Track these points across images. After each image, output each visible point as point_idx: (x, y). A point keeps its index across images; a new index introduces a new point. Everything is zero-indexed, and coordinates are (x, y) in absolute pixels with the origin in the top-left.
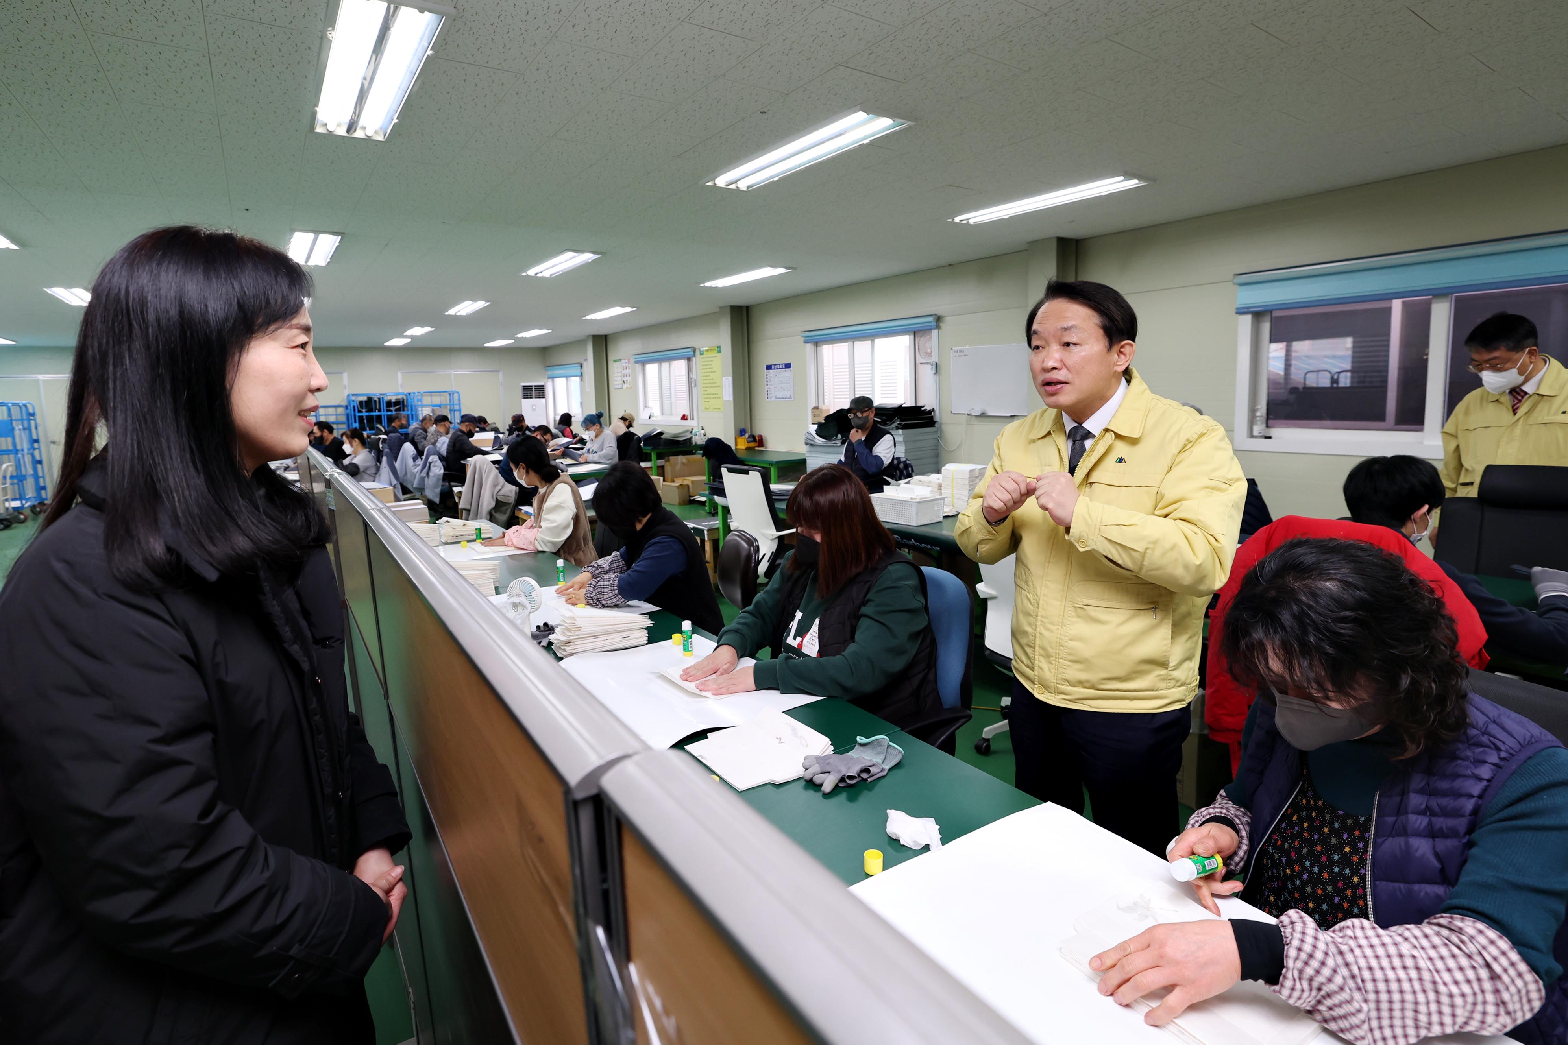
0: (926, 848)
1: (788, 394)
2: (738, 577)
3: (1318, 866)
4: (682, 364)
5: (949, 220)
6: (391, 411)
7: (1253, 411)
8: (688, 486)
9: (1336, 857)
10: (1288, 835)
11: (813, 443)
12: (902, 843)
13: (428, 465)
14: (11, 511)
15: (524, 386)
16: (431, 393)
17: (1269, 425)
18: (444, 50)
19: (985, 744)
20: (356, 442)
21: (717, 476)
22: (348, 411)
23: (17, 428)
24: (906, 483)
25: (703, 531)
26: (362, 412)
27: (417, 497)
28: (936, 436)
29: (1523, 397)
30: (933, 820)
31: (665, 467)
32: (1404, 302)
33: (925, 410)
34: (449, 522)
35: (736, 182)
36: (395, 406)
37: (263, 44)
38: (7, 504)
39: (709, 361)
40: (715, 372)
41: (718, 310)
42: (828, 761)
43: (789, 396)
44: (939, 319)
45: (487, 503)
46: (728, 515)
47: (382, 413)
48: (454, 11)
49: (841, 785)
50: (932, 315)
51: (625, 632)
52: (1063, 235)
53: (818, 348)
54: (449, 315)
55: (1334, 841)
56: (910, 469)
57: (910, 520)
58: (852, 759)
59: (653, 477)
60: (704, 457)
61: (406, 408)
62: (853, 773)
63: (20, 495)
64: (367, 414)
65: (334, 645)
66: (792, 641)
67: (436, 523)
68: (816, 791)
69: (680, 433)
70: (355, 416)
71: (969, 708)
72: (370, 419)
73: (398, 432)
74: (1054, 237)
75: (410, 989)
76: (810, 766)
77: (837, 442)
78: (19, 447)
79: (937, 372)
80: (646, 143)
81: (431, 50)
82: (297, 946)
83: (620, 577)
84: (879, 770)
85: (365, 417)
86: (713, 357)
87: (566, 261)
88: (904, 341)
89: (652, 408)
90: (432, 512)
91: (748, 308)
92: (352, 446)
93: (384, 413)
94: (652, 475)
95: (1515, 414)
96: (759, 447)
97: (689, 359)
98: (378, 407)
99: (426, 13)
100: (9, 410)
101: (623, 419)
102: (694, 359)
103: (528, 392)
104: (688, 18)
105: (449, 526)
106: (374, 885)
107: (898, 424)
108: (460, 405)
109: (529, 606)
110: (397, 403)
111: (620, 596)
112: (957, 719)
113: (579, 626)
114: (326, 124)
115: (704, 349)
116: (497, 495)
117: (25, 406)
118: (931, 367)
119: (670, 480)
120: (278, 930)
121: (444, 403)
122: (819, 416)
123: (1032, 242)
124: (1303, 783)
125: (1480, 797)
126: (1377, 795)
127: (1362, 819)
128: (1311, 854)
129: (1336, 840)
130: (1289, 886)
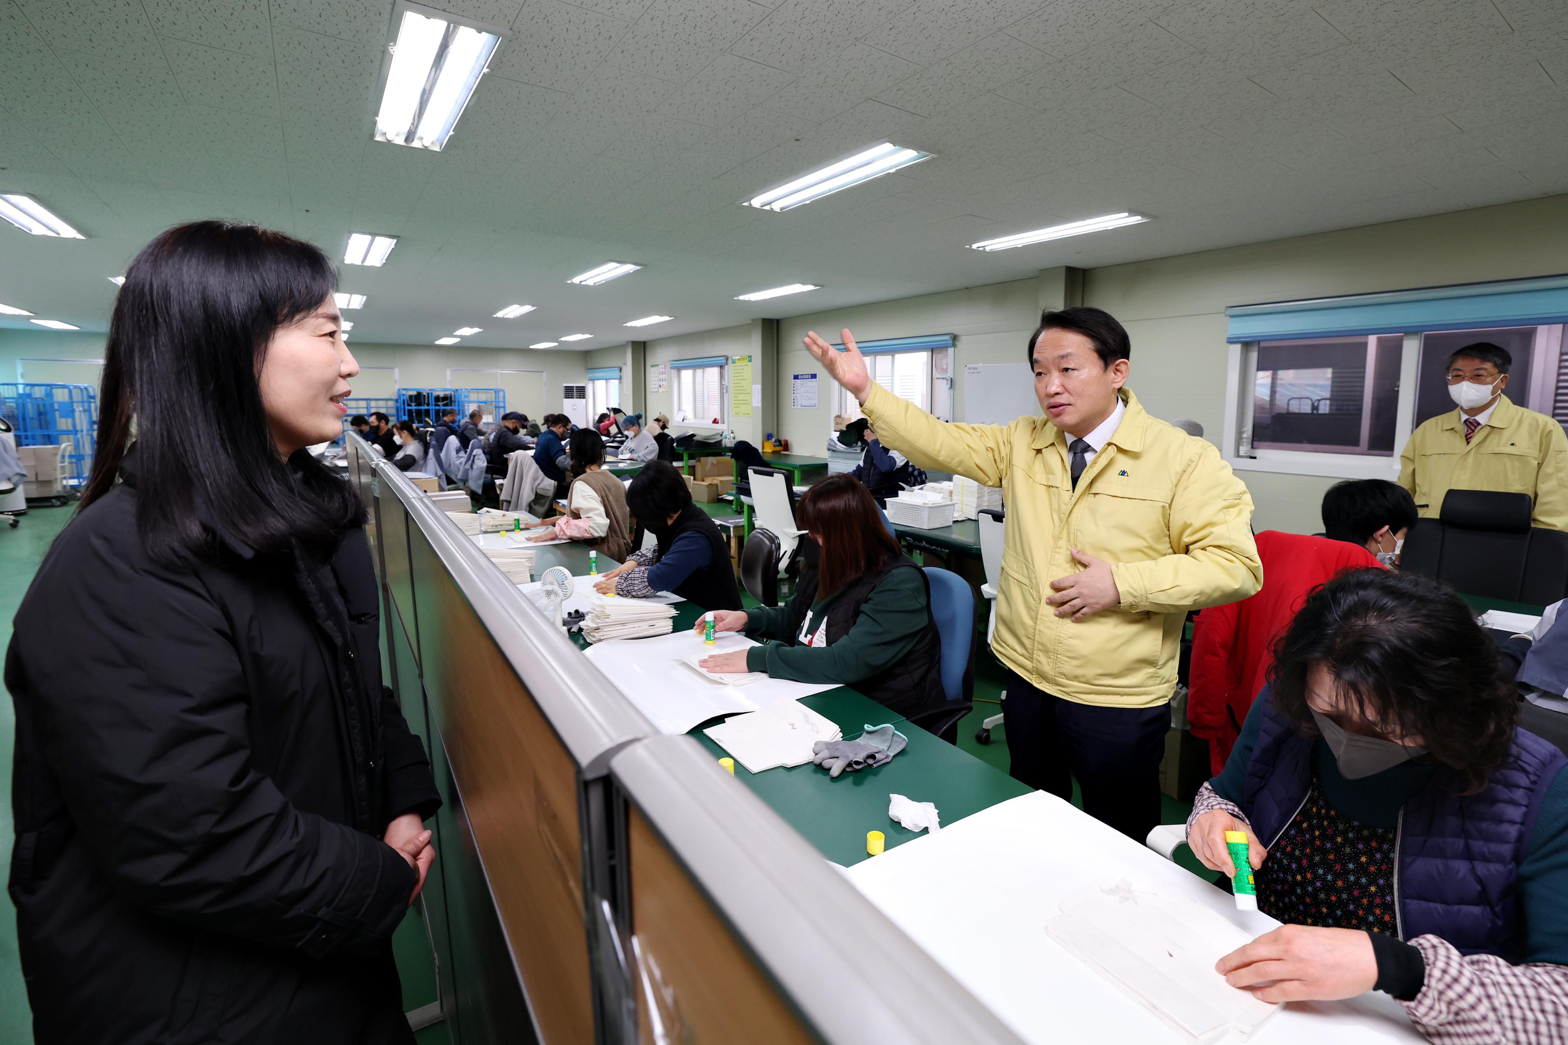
0: (925, 831)
1: (813, 402)
2: (760, 572)
3: (1331, 874)
4: (715, 371)
5: (966, 247)
6: (439, 405)
7: (1239, 433)
8: (717, 485)
9: (1351, 866)
10: (1299, 842)
11: (834, 449)
12: (903, 826)
13: (472, 458)
14: (68, 489)
15: (566, 387)
16: (478, 390)
17: (1254, 447)
18: (500, 68)
19: (985, 735)
20: (405, 433)
21: (746, 477)
22: (398, 405)
23: (77, 410)
24: (919, 489)
25: (729, 528)
26: (411, 406)
27: (461, 488)
29: (1476, 427)
30: (932, 804)
31: (696, 468)
32: (1378, 338)
34: (489, 512)
35: (770, 203)
36: (442, 401)
37: (327, 54)
38: (65, 482)
39: (740, 370)
40: (746, 379)
41: (750, 322)
42: (836, 747)
43: (813, 404)
44: (955, 338)
45: (527, 495)
46: (753, 514)
47: (430, 407)
48: (510, 33)
49: (848, 769)
50: (948, 334)
51: (652, 621)
52: (1071, 265)
54: (497, 317)
55: (1348, 850)
56: (924, 476)
57: (923, 524)
58: (859, 745)
59: (685, 476)
60: (733, 459)
61: (453, 404)
62: (860, 758)
63: (78, 474)
64: (416, 408)
65: (369, 621)
66: (804, 638)
67: (477, 513)
68: (825, 775)
69: (710, 436)
70: (404, 409)
71: (970, 700)
72: (419, 412)
73: (445, 426)
74: (1062, 266)
75: (436, 955)
76: (820, 751)
78: (78, 428)
79: (952, 387)
80: (688, 164)
81: (487, 68)
82: (324, 908)
83: (650, 569)
84: (884, 757)
85: (414, 411)
86: (744, 366)
87: (609, 271)
88: (923, 357)
89: (685, 412)
90: (475, 503)
91: (778, 321)
92: (401, 437)
93: (432, 408)
94: (684, 474)
95: (1468, 443)
96: (784, 451)
97: (722, 367)
98: (426, 402)
99: (483, 33)
100: (70, 392)
101: (657, 420)
102: (726, 366)
103: (569, 392)
104: (730, 49)
105: (490, 516)
106: (403, 850)
108: (504, 402)
109: (561, 593)
110: (445, 398)
111: (649, 587)
112: (959, 710)
113: (608, 614)
114: (385, 134)
115: (736, 358)
116: (536, 488)
117: (86, 388)
118: (946, 382)
119: (700, 479)
120: (306, 892)
121: (490, 400)
122: (841, 424)
123: (1042, 270)
124: (1313, 791)
125: (1522, 824)
126: (1401, 813)
127: (1380, 831)
128: (1324, 862)
129: (1351, 850)
130: (1299, 891)
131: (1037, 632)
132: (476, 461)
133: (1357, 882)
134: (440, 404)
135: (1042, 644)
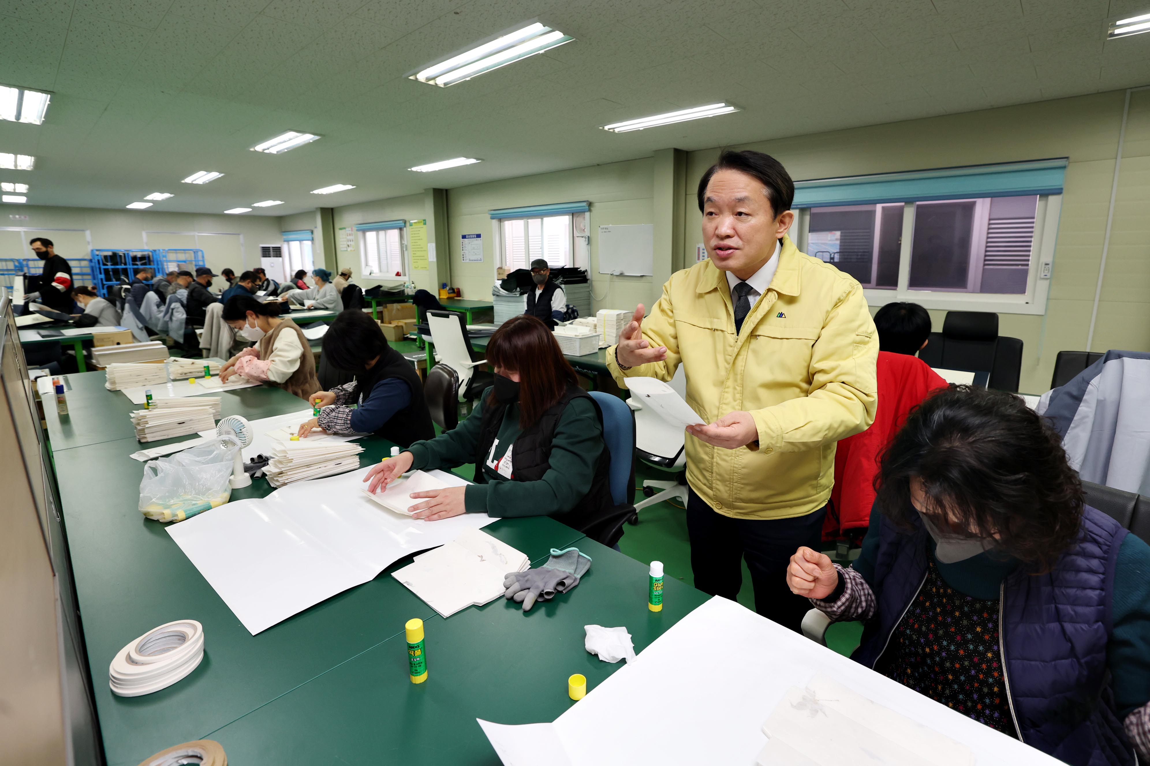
0: (623, 661)
1: (479, 257)
2: (441, 401)
3: (954, 645)
4: (395, 233)
5: (600, 128)
6: (137, 265)
8: (402, 327)
9: (969, 636)
10: (924, 619)
11: (498, 294)
12: (600, 658)
13: (170, 311)
15: (263, 247)
16: (176, 251)
21: (425, 320)
22: (93, 264)
24: (570, 324)
25: (413, 362)
26: (107, 265)
28: (588, 290)
30: (624, 628)
31: (384, 313)
32: (883, 207)
33: (580, 271)
34: (176, 361)
35: (434, 78)
39: (417, 231)
40: (422, 239)
41: (424, 191)
42: (526, 578)
43: (480, 259)
44: (590, 204)
46: (434, 349)
47: (128, 266)
49: (540, 600)
50: (585, 201)
51: (338, 460)
52: (676, 147)
53: (502, 223)
54: (186, 183)
55: (965, 622)
56: (576, 313)
57: (575, 351)
58: (548, 572)
59: (376, 320)
60: (414, 305)
61: (152, 263)
62: (550, 588)
64: (113, 267)
66: (490, 463)
67: (163, 363)
68: (517, 609)
69: (394, 287)
70: (100, 268)
72: (116, 272)
73: (143, 283)
74: (673, 148)
76: (511, 584)
77: (516, 293)
79: (588, 244)
80: (353, 31)
84: (572, 581)
85: (110, 270)
86: (420, 228)
87: (289, 140)
88: (565, 220)
89: (372, 267)
91: (447, 190)
93: (130, 267)
96: (457, 296)
97: (401, 229)
98: (123, 261)
101: (343, 274)
102: (405, 229)
103: (266, 252)
105: (178, 364)
107: (562, 281)
108: (203, 261)
109: (240, 442)
110: (142, 258)
112: (623, 515)
113: (291, 457)
115: (414, 221)
118: (585, 239)
119: (387, 322)
121: (189, 259)
122: (503, 274)
123: (656, 151)
124: (930, 574)
125: (1102, 589)
126: (1002, 587)
127: (989, 603)
128: (947, 635)
129: (968, 622)
130: (929, 661)
131: (715, 464)
132: (175, 314)
133: (975, 650)
134: (138, 263)
135: (720, 475)
